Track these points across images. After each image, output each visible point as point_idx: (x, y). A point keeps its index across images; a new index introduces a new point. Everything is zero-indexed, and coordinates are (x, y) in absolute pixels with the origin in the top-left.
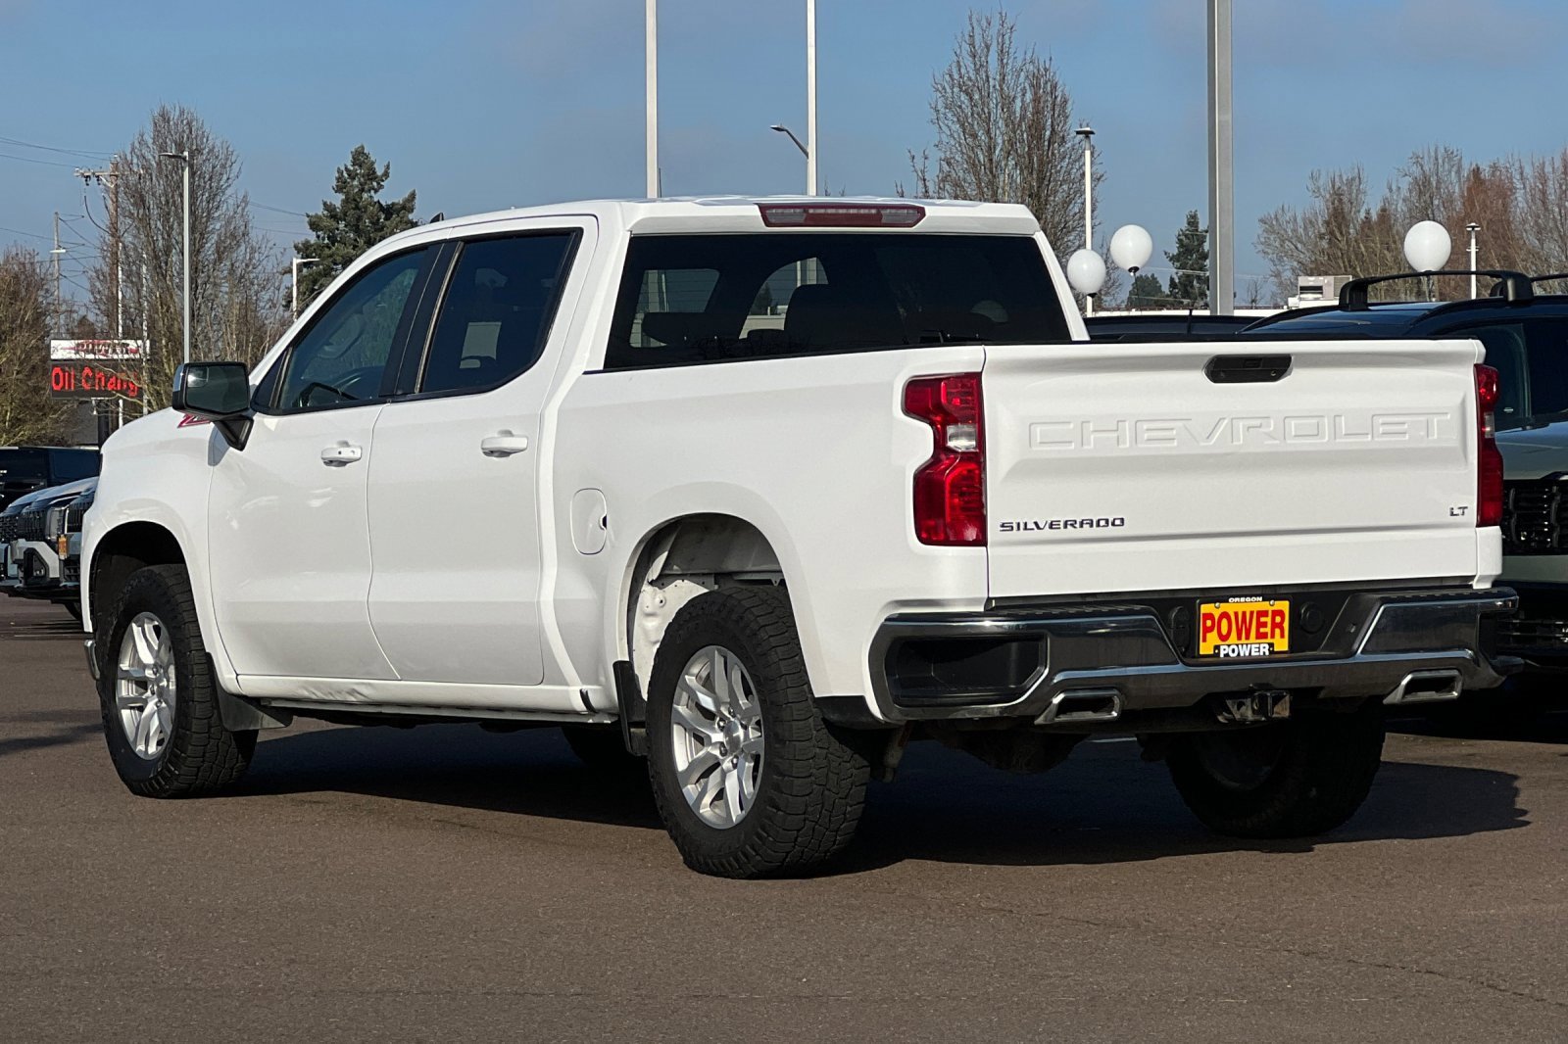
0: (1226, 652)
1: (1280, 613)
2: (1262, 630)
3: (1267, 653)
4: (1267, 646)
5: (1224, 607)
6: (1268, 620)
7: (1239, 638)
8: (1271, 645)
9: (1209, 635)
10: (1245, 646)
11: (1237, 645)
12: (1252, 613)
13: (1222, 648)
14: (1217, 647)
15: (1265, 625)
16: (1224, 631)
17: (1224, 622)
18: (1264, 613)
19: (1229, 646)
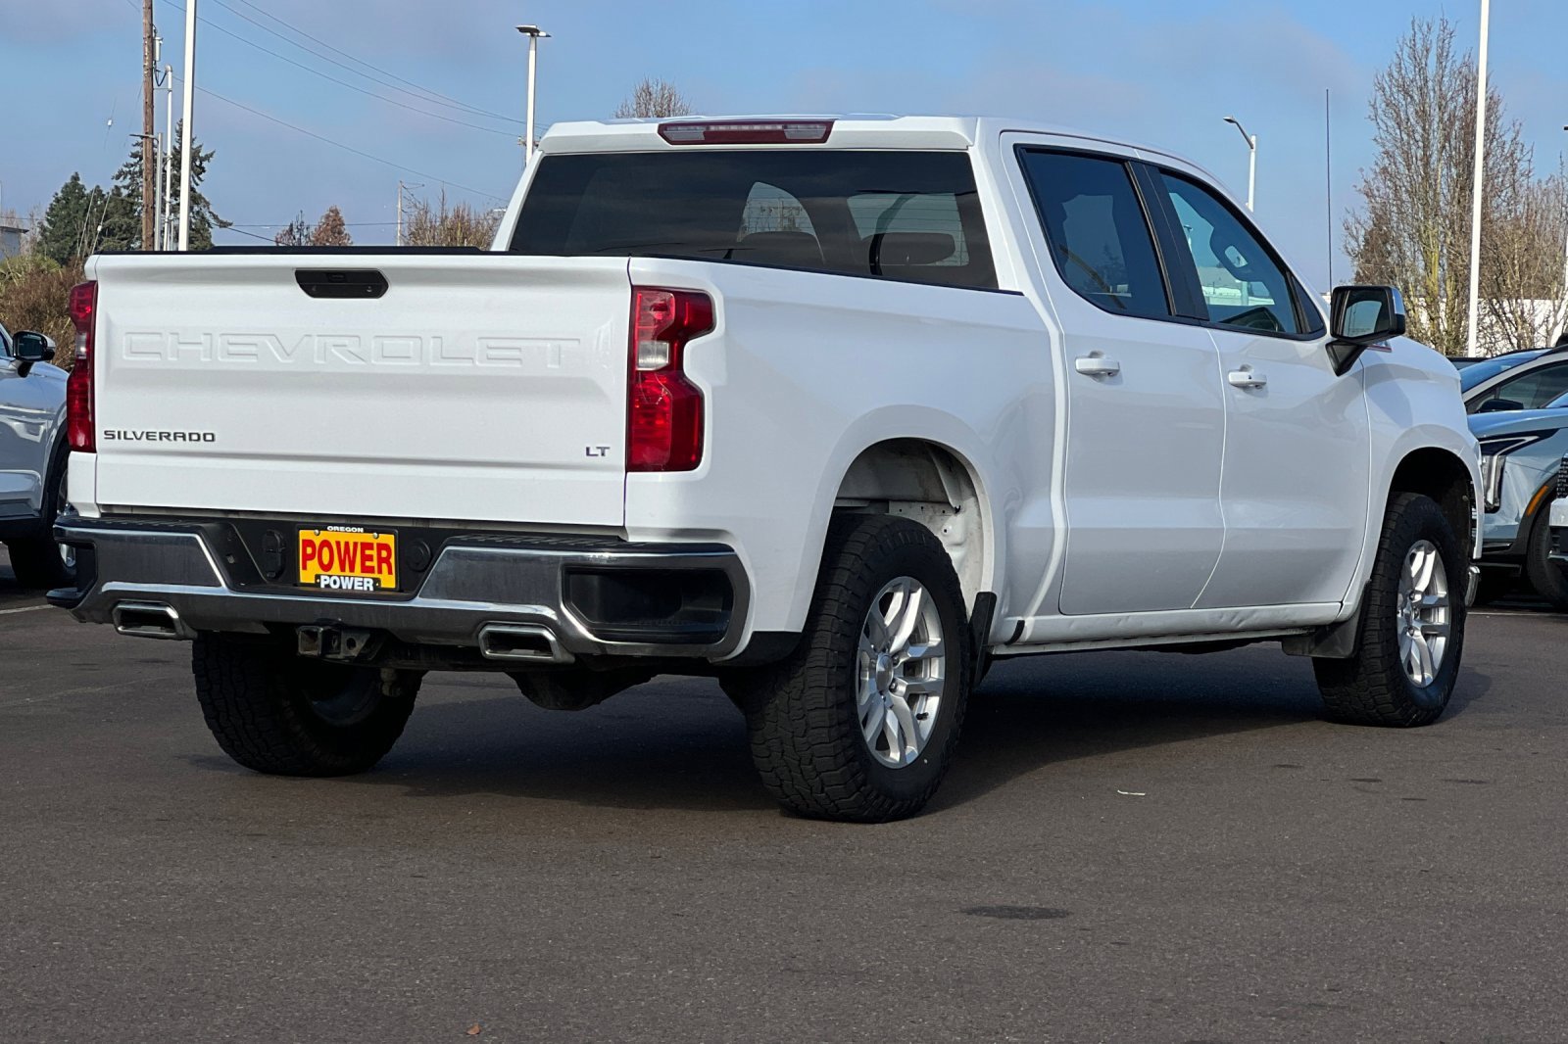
0: (327, 583)
1: (385, 547)
2: (368, 564)
3: (371, 589)
4: (371, 581)
5: (324, 535)
6: (374, 553)
7: (343, 569)
8: (376, 581)
9: (309, 563)
10: (347, 578)
11: (339, 576)
12: (355, 544)
13: (323, 578)
14: (318, 577)
15: (370, 558)
16: (326, 560)
17: (326, 552)
18: (369, 546)
19: (330, 576)
